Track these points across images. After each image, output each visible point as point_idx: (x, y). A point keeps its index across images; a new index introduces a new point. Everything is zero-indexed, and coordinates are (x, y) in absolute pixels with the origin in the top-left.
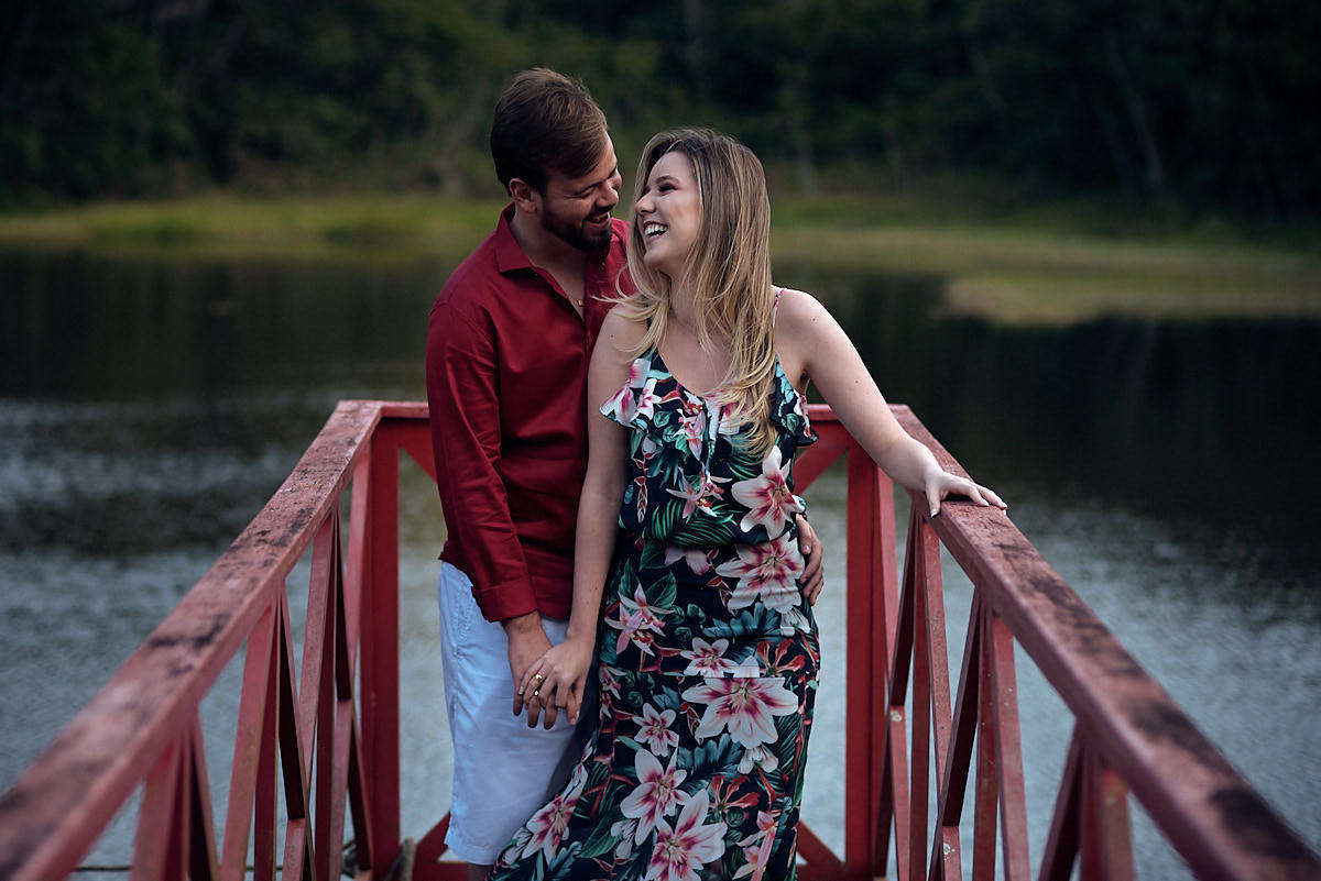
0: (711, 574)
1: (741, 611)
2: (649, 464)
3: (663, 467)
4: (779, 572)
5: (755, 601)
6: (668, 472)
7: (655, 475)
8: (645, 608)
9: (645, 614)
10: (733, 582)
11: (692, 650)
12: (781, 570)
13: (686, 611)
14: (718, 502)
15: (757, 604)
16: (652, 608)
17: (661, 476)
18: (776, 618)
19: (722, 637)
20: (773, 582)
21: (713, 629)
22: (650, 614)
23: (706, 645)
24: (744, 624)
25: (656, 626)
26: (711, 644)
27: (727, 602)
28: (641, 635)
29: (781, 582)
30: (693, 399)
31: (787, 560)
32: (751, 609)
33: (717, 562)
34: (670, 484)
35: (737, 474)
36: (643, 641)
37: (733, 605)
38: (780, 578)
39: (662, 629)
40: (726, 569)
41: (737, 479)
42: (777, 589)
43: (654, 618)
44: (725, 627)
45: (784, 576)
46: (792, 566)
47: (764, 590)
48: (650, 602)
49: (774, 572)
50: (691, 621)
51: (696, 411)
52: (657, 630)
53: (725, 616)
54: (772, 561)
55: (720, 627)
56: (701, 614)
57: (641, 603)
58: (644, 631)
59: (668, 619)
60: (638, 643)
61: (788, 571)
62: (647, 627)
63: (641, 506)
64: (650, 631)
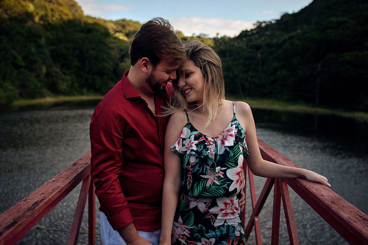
0: (207, 212)
1: (219, 227)
2: (192, 167)
3: (199, 167)
4: (233, 212)
5: (224, 223)
6: (201, 168)
7: (195, 170)
8: (182, 226)
9: (182, 228)
10: (216, 215)
11: (201, 242)
12: (233, 211)
13: (198, 227)
14: (222, 179)
15: (226, 224)
16: (185, 226)
17: (198, 170)
18: (233, 228)
19: (213, 237)
20: (230, 215)
21: (209, 234)
22: (184, 228)
23: (206, 240)
24: (221, 231)
25: (187, 233)
26: (208, 240)
27: (214, 223)
28: (181, 236)
29: (233, 215)
30: (210, 139)
31: (235, 207)
32: (223, 226)
33: (210, 208)
34: (203, 173)
35: (229, 166)
36: (182, 239)
37: (216, 225)
38: (233, 213)
39: (189, 234)
40: (213, 210)
41: (229, 168)
42: (232, 217)
43: (186, 230)
44: (214, 233)
45: (235, 212)
46: (237, 209)
47: (228, 218)
48: (184, 223)
49: (231, 211)
50: (200, 231)
51: (211, 143)
52: (187, 235)
53: (214, 229)
54: (230, 207)
55: (212, 233)
56: (204, 228)
57: (181, 224)
58: (182, 235)
59: (191, 230)
60: (180, 239)
61: (235, 211)
62: (183, 233)
63: (189, 184)
64: (184, 235)
